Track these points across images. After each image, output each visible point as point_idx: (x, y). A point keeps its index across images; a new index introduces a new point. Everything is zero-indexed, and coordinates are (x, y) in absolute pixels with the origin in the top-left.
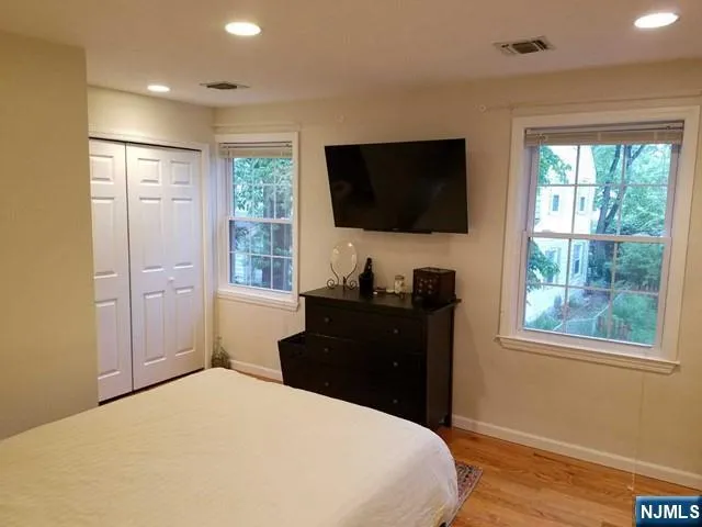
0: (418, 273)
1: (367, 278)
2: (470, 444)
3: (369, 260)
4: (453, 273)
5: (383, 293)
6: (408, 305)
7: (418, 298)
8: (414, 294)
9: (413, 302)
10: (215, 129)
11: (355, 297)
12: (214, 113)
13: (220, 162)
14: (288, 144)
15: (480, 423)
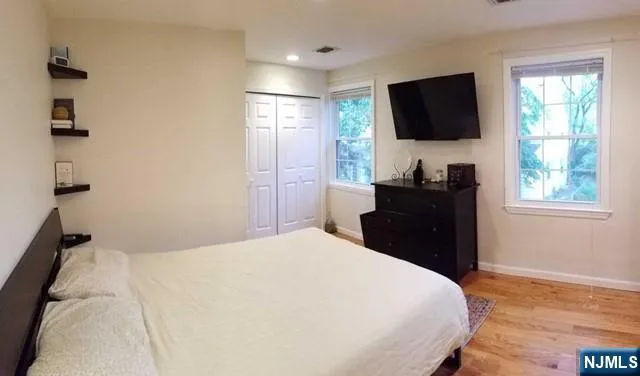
0: (451, 167)
1: (419, 172)
2: (488, 281)
3: (420, 161)
4: (474, 165)
5: (429, 182)
6: (445, 188)
7: (452, 184)
8: (448, 182)
9: (449, 186)
10: (329, 84)
11: (411, 185)
12: (328, 74)
13: (331, 104)
14: (369, 88)
15: (495, 266)
